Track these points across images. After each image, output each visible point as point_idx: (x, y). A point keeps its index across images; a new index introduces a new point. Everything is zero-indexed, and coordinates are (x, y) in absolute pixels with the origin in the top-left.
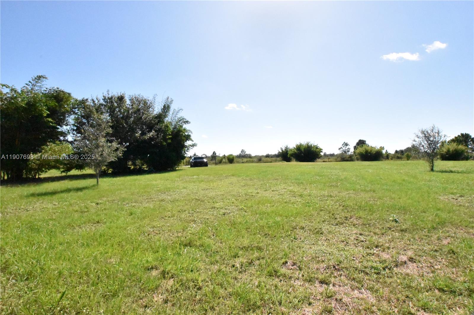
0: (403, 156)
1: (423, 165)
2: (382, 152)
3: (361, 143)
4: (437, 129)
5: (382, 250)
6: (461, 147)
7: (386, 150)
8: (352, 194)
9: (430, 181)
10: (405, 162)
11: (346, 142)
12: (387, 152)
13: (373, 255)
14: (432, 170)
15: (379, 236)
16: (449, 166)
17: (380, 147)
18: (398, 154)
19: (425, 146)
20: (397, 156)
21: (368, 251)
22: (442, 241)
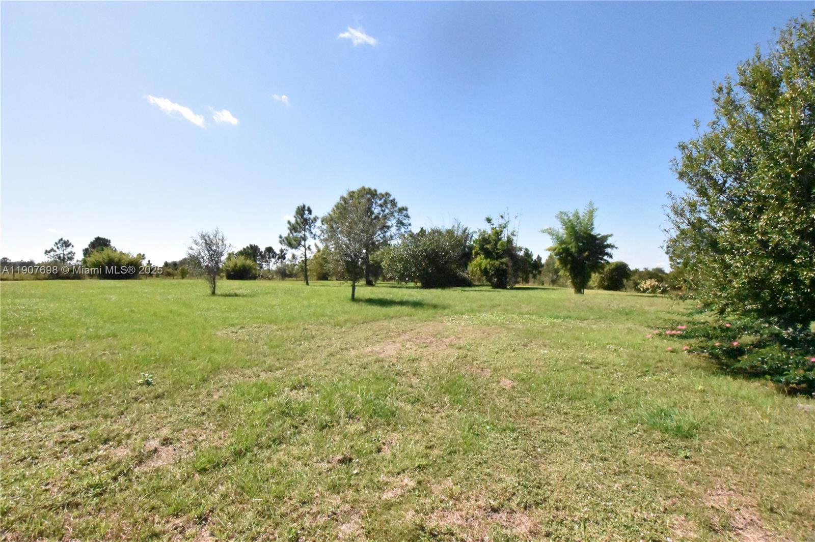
0: (176, 272)
1: (201, 286)
2: (141, 264)
3: (100, 244)
4: (221, 234)
5: (115, 444)
6: (249, 262)
7: (149, 261)
8: (66, 347)
9: (208, 310)
10: (177, 281)
11: (65, 239)
12: (149, 263)
13: (95, 461)
14: (213, 293)
15: (113, 419)
16: (234, 287)
17: (138, 255)
18: (169, 268)
19: (205, 258)
20: (167, 272)
21: (87, 456)
22: (212, 396)
